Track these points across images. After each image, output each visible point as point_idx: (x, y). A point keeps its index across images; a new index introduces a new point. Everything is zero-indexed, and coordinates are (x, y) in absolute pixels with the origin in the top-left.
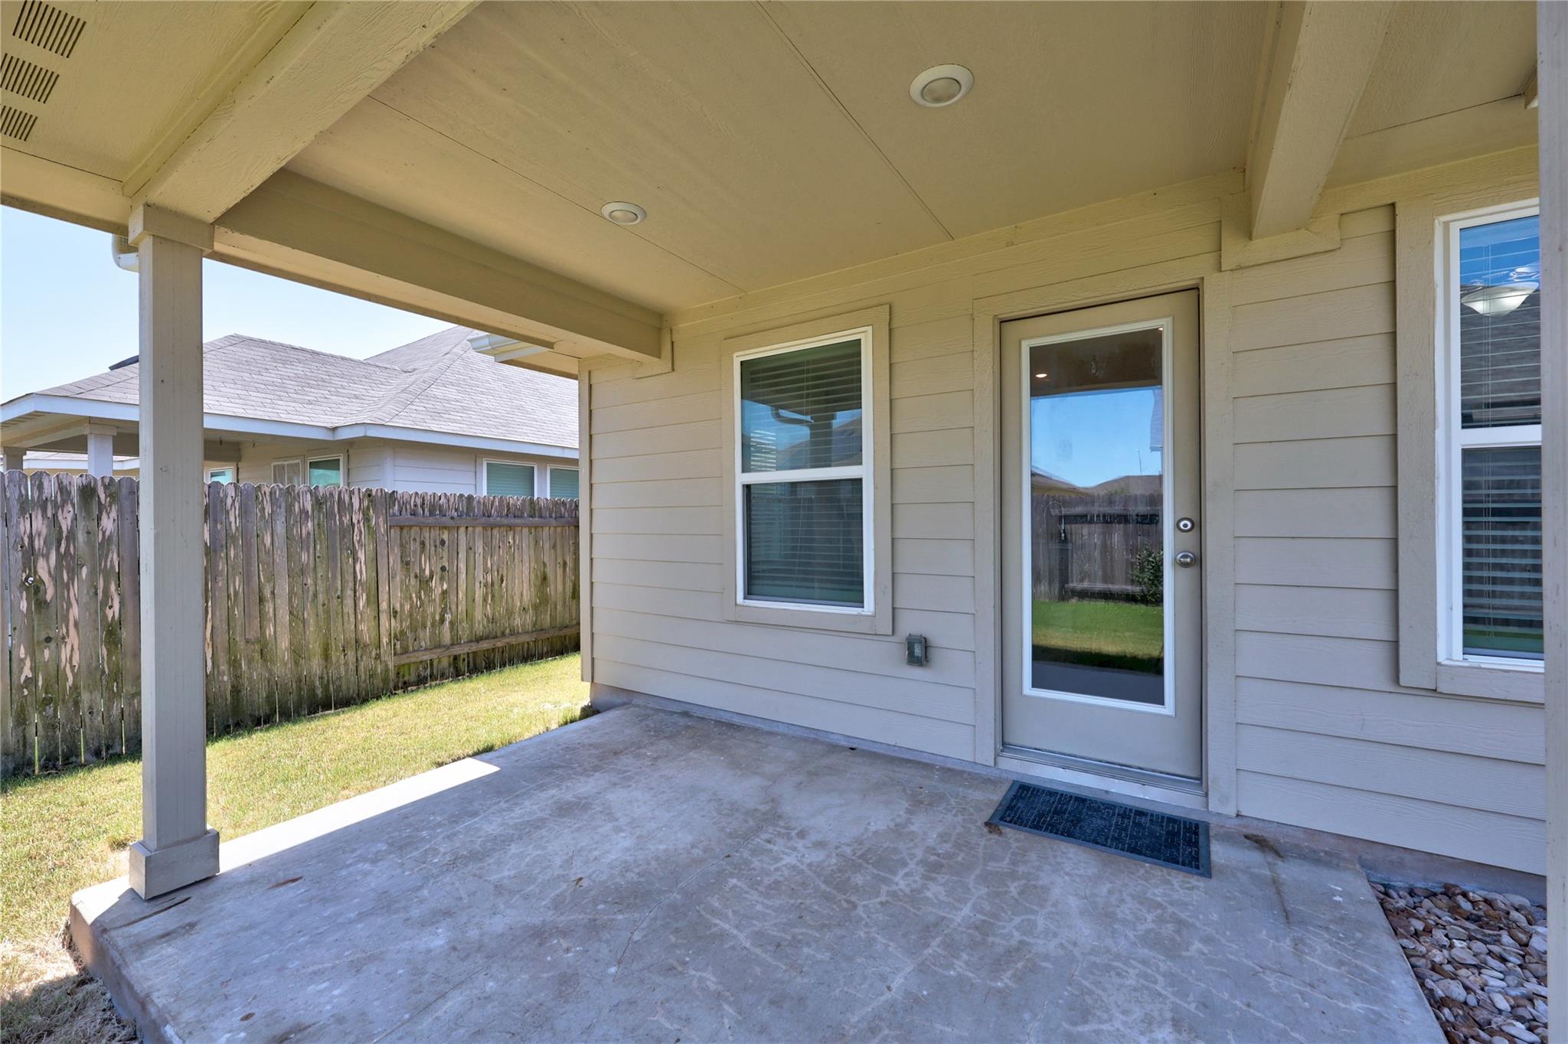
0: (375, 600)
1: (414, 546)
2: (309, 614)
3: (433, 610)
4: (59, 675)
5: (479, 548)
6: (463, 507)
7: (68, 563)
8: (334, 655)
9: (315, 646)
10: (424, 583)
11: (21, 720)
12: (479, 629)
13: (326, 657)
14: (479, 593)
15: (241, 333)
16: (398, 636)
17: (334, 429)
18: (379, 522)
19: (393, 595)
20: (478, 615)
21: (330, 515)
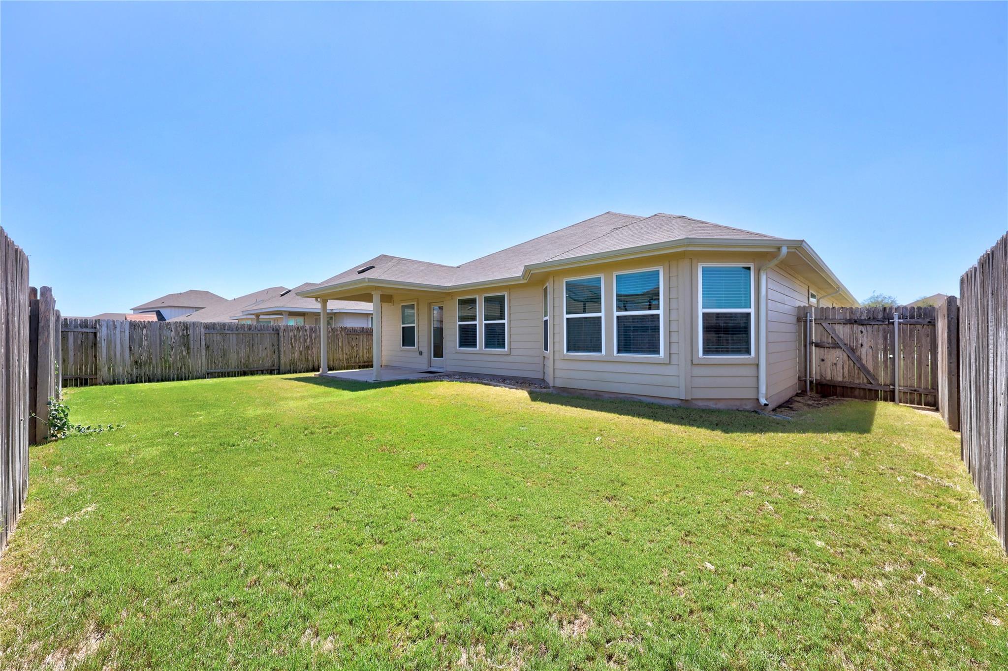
0: (342, 351)
1: (351, 339)
2: (330, 352)
3: (354, 354)
4: (294, 360)
5: (365, 340)
6: (361, 330)
7: (296, 340)
8: (335, 361)
9: (331, 359)
10: (353, 348)
11: (290, 366)
12: (365, 360)
13: (333, 361)
14: (365, 352)
15: (309, 282)
16: (347, 359)
17: (332, 310)
18: (343, 333)
19: (347, 350)
20: (365, 356)
21: (334, 332)
